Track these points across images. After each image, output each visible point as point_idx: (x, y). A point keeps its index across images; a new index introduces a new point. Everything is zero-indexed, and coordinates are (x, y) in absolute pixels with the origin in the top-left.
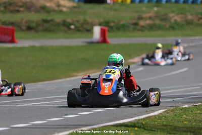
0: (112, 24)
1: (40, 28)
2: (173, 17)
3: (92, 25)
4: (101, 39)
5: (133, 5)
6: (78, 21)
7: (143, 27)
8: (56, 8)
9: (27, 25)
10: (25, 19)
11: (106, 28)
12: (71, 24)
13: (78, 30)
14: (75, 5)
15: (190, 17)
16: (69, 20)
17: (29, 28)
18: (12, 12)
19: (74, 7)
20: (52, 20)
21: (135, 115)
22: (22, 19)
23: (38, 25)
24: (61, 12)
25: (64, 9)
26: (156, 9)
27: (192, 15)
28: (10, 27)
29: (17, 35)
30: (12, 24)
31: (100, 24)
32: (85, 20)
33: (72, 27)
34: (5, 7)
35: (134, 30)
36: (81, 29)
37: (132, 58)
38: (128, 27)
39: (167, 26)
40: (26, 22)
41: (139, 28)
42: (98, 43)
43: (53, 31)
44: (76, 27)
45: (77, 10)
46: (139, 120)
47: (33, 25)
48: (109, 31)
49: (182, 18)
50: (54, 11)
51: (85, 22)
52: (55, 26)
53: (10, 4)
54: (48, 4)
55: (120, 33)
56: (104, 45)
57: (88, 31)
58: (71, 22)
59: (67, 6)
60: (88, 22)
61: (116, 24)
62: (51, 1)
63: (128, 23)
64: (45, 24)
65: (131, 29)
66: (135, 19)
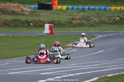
0: (56, 23)
2: (93, 18)
3: (44, 23)
4: (50, 32)
5: (67, 11)
6: (34, 21)
7: (74, 24)
8: (21, 13)
10: (2, 19)
11: (53, 25)
13: (35, 26)
14: (32, 10)
15: (103, 19)
16: (29, 19)
19: (32, 12)
20: (19, 20)
24: (24, 15)
25: (26, 13)
26: (82, 13)
27: (104, 17)
31: (49, 23)
32: (39, 20)
33: (32, 24)
35: (69, 26)
36: (37, 25)
37: (69, 44)
38: (66, 25)
39: (90, 24)
40: (3, 21)
41: (72, 25)
42: (47, 34)
43: (20, 27)
44: (33, 25)
45: (34, 13)
47: (8, 22)
48: (54, 27)
49: (98, 19)
50: (20, 14)
52: (21, 23)
54: (16, 10)
56: (52, 35)
57: (41, 26)
58: (31, 21)
59: (28, 11)
60: (41, 21)
61: (58, 22)
62: (18, 8)
63: (66, 22)
64: (15, 22)
65: (68, 26)
66: (70, 20)
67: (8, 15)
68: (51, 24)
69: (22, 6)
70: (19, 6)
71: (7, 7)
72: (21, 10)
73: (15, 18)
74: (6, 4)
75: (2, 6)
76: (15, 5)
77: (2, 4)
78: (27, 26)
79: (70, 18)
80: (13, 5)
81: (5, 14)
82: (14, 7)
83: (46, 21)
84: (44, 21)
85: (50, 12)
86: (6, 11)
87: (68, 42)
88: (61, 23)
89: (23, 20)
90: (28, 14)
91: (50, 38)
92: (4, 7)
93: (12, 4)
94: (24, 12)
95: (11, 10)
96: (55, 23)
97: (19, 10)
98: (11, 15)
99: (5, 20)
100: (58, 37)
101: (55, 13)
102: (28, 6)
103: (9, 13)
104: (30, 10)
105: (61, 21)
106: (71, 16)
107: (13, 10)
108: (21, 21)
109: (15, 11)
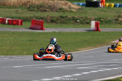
0: (103, 20)
1: (59, 21)
3: (91, 20)
4: (96, 29)
5: (115, 8)
6: (81, 18)
7: (121, 22)
8: (69, 10)
9: (51, 19)
10: (50, 16)
11: (99, 22)
12: (77, 20)
13: (82, 23)
14: (80, 8)
16: (76, 17)
17: (52, 21)
18: (42, 11)
19: (80, 9)
20: (66, 17)
21: (116, 75)
22: (48, 16)
23: (58, 19)
24: (71, 11)
25: (74, 10)
28: (41, 20)
29: (45, 25)
30: (42, 18)
31: (95, 20)
32: (86, 17)
33: (78, 21)
34: (38, 8)
35: (116, 23)
36: (84, 22)
37: (114, 40)
38: (112, 22)
40: (50, 18)
41: (118, 22)
42: (93, 31)
43: (67, 23)
44: (80, 21)
45: (81, 10)
46: (118, 78)
47: (55, 19)
48: (100, 24)
50: (67, 11)
51: (86, 18)
52: (67, 20)
53: (41, 6)
54: (64, 7)
55: (107, 25)
56: (97, 32)
57: (88, 23)
58: (77, 18)
59: (75, 8)
60: (88, 18)
61: (105, 20)
62: (65, 5)
63: (112, 19)
64: (62, 19)
65: (114, 23)
66: (116, 17)
67: (56, 12)
68: (97, 21)
69: (69, 3)
70: (67, 3)
71: (55, 4)
72: (69, 7)
73: (62, 15)
74: (54, 1)
75: (50, 3)
76: (63, 2)
77: (51, 1)
78: (73, 23)
79: (117, 16)
80: (61, 3)
81: (52, 11)
82: (61, 4)
83: (93, 18)
84: (91, 18)
85: (98, 10)
86: (54, 8)
87: (113, 39)
88: (107, 20)
89: (70, 17)
90: (76, 11)
91: (96, 35)
92: (52, 4)
93: (60, 1)
94: (71, 9)
95: (59, 7)
96: (101, 20)
97: (67, 7)
98: (59, 12)
99: (52, 17)
100: (104, 34)
101: (102, 11)
102: (76, 3)
103: (56, 10)
104: (77, 7)
105: (107, 18)
106: (118, 14)
107: (61, 7)
108: (68, 18)
109: (62, 8)
